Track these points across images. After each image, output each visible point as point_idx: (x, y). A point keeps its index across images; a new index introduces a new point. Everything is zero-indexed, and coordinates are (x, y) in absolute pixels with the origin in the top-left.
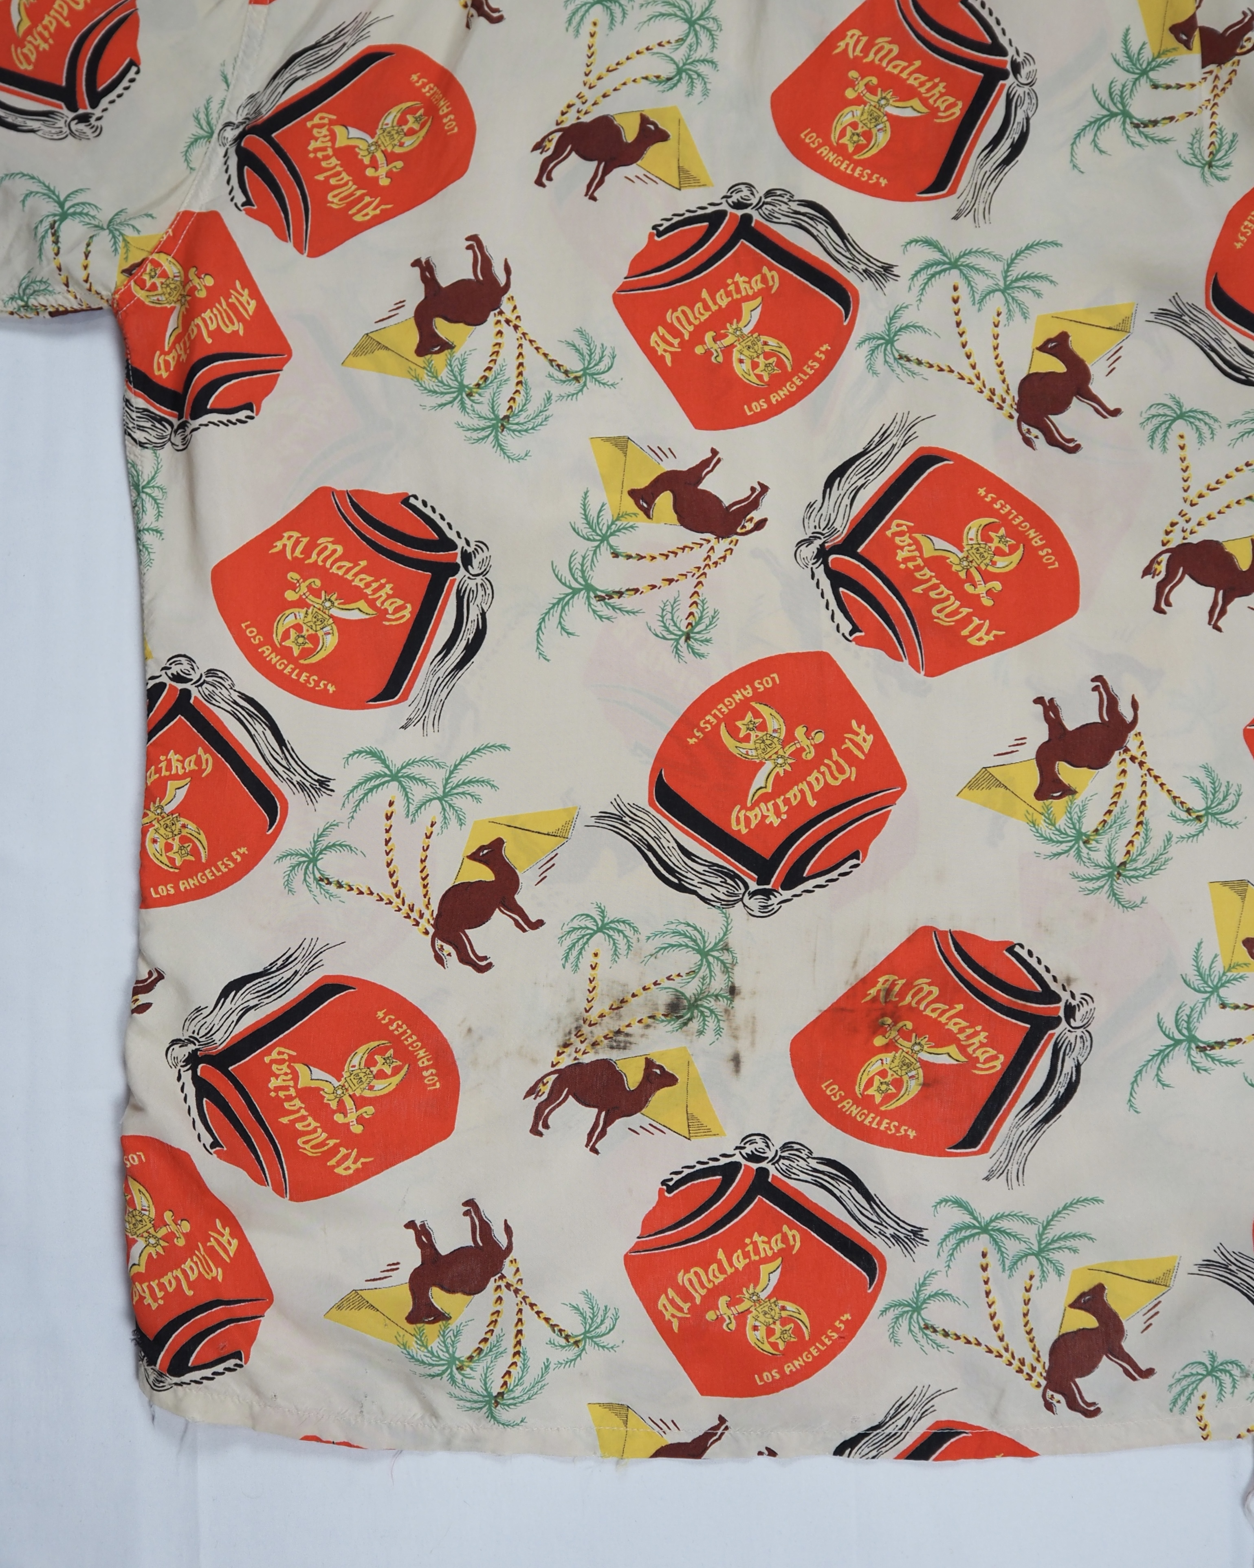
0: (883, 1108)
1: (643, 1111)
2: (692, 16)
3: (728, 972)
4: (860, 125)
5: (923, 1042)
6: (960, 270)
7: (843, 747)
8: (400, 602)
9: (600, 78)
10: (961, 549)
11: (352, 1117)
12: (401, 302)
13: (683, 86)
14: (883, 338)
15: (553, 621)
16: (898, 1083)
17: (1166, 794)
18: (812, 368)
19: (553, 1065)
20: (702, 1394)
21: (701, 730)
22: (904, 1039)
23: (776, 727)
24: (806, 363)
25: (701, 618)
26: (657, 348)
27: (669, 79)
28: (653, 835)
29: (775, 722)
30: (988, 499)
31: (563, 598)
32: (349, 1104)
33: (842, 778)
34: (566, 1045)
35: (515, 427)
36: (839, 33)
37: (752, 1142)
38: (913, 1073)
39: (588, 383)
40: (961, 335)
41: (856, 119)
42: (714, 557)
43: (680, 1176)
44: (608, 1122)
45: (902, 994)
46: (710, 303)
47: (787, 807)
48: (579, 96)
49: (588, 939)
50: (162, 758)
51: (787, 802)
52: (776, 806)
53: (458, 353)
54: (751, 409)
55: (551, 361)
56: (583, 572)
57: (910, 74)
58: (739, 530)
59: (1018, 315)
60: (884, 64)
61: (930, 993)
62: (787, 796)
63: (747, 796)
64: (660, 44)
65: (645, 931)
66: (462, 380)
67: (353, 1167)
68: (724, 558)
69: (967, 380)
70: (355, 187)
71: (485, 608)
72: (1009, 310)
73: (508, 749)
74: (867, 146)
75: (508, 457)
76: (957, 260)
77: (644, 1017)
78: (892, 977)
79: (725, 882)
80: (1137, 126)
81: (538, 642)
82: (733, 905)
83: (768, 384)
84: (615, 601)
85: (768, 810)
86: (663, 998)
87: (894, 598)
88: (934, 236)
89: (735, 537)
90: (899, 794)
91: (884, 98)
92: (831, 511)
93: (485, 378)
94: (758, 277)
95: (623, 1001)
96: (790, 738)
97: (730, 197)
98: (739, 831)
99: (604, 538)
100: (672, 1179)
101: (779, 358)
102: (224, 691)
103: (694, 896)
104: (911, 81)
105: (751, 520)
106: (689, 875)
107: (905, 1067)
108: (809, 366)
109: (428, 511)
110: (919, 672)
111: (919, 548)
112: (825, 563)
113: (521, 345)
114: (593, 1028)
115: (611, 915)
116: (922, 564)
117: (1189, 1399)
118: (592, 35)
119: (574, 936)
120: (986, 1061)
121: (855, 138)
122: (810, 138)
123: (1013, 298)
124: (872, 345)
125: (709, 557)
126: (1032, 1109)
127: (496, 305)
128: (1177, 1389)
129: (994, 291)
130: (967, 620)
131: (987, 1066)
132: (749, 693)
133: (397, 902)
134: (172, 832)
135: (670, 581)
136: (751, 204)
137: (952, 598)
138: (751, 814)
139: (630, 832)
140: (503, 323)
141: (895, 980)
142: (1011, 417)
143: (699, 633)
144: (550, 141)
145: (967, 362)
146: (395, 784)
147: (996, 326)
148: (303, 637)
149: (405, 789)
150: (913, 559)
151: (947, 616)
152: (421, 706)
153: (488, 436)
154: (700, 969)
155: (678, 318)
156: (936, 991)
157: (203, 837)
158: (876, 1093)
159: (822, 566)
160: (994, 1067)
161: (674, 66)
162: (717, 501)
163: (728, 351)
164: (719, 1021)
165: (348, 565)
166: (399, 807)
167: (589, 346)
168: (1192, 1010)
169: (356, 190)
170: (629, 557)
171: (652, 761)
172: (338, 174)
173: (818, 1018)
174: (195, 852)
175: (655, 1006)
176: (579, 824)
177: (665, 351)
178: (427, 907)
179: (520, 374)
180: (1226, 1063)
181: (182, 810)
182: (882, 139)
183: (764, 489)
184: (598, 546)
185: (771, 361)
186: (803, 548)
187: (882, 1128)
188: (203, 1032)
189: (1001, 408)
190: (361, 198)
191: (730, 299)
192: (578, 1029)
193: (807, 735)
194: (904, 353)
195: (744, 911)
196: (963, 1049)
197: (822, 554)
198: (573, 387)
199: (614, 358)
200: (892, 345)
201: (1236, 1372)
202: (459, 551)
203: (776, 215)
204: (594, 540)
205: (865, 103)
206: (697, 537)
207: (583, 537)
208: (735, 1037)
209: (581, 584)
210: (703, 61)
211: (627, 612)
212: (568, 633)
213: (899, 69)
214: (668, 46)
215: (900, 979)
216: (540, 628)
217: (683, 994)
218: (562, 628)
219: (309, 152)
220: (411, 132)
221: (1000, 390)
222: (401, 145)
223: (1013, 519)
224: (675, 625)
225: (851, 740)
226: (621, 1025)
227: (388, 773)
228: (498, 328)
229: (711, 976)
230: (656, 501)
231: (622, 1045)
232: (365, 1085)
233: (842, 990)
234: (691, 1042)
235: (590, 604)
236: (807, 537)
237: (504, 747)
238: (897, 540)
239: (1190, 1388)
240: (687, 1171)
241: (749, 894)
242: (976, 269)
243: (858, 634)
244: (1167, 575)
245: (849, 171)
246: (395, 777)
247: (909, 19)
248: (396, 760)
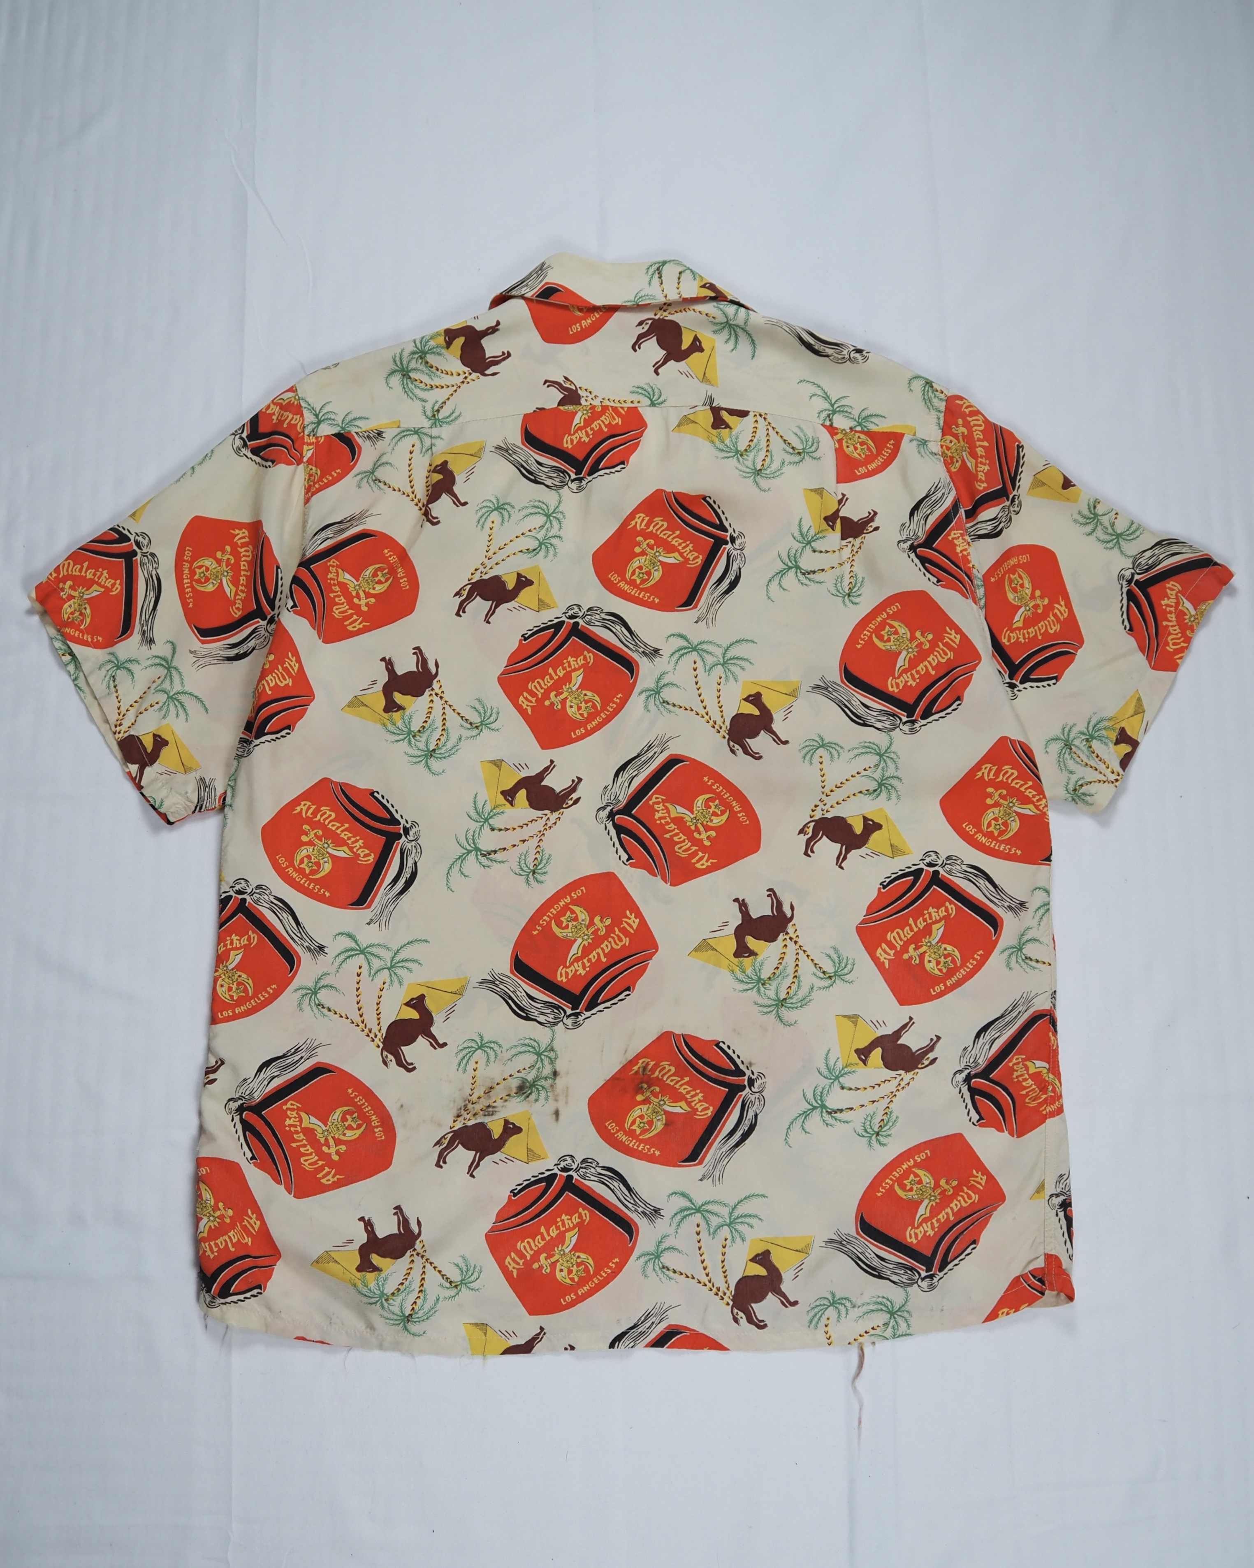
0: (641, 1137)
1: (502, 1150)
2: (548, 513)
3: (553, 1064)
4: (644, 567)
5: (665, 1099)
6: (698, 652)
7: (622, 927)
8: (367, 851)
9: (495, 554)
10: (693, 813)
11: (333, 1150)
12: (374, 681)
13: (542, 553)
14: (654, 691)
15: (456, 869)
16: (650, 1122)
17: (811, 961)
18: (612, 707)
20: (530, 1314)
21: (540, 925)
22: (654, 1097)
23: (584, 918)
24: (608, 705)
25: (541, 860)
26: (523, 705)
27: (534, 551)
28: (513, 991)
29: (583, 916)
30: (709, 784)
31: (462, 856)
32: (331, 1142)
33: (621, 944)
34: (459, 1116)
35: (439, 755)
36: (632, 516)
37: (564, 1160)
38: (660, 1117)
39: (483, 730)
40: (698, 689)
41: (642, 564)
42: (549, 824)
43: (521, 1187)
44: (481, 1159)
45: (653, 1071)
46: (553, 675)
47: (589, 964)
48: (482, 564)
49: (473, 1054)
50: (228, 938)
51: (589, 960)
54: (575, 734)
55: (462, 717)
56: (473, 840)
57: (673, 539)
58: (564, 806)
59: (732, 679)
60: (658, 533)
61: (670, 1070)
62: (590, 957)
63: (567, 960)
64: (530, 531)
65: (505, 1046)
66: (410, 728)
67: (332, 1180)
68: (555, 824)
69: (700, 716)
71: (417, 860)
72: (727, 676)
73: (429, 942)
74: (648, 579)
75: (433, 773)
76: (697, 646)
77: (504, 1095)
78: (647, 1060)
79: (553, 1012)
80: (804, 574)
81: (447, 881)
82: (557, 1024)
83: (586, 718)
84: (492, 856)
85: (579, 966)
86: (515, 1083)
87: (653, 840)
88: (684, 632)
90: (654, 953)
91: (658, 551)
92: (617, 790)
93: (423, 727)
94: (582, 657)
95: (492, 1088)
96: (591, 924)
97: (568, 613)
98: (562, 980)
99: (486, 820)
100: (516, 1188)
101: (593, 703)
102: (266, 897)
103: (535, 1023)
104: (673, 542)
105: (571, 799)
106: (532, 1010)
107: (654, 1113)
108: (610, 707)
109: (384, 801)
110: (666, 883)
111: (668, 812)
112: (613, 820)
113: (444, 708)
114: (474, 1105)
115: (486, 1039)
116: (670, 821)
117: (819, 1320)
118: (491, 529)
119: (464, 1052)
120: (702, 1110)
121: (641, 575)
122: (614, 577)
123: (729, 669)
124: (647, 694)
125: (546, 824)
126: (728, 1139)
127: (429, 685)
128: (813, 1313)
129: (717, 665)
130: (695, 854)
131: (703, 1113)
132: (569, 900)
133: (362, 1025)
134: (232, 980)
135: (524, 841)
136: (579, 616)
137: (687, 841)
138: (568, 970)
139: (500, 990)
140: (434, 695)
141: (649, 1062)
143: (540, 869)
144: (465, 590)
145: (701, 705)
146: (362, 956)
147: (719, 684)
148: (312, 863)
149: (368, 960)
150: (665, 818)
151: (683, 851)
152: (378, 912)
153: (422, 761)
154: (536, 1064)
155: (535, 686)
156: (673, 1069)
157: (250, 982)
158: (637, 1127)
159: (611, 822)
160: (707, 1114)
161: (538, 542)
162: (553, 790)
163: (563, 702)
164: (547, 1093)
165: (338, 825)
166: (365, 970)
167: (484, 708)
168: (823, 1089)
170: (500, 830)
171: (512, 946)
173: (604, 1084)
174: (245, 991)
175: (510, 1088)
176: (469, 987)
177: (527, 706)
179: (444, 724)
180: (844, 1122)
181: (238, 967)
182: (657, 576)
183: (580, 780)
184: (483, 825)
185: (588, 705)
186: (600, 812)
187: (640, 1149)
188: (247, 1093)
189: (719, 732)
190: (351, 616)
191: (565, 672)
192: (466, 1106)
193: (601, 921)
194: (665, 700)
195: (563, 1026)
196: (689, 1104)
197: (611, 815)
198: (474, 732)
199: (498, 714)
200: (659, 695)
201: (848, 1304)
202: (401, 826)
204: (481, 822)
205: (647, 554)
207: (474, 820)
208: (556, 1102)
209: (472, 847)
210: (554, 537)
211: (499, 862)
212: (465, 876)
213: (667, 535)
214: (534, 531)
216: (448, 873)
217: (526, 1080)
218: (462, 873)
220: (380, 582)
221: (719, 722)
222: (374, 589)
223: (724, 795)
224: (526, 865)
225: (627, 922)
226: (491, 1101)
227: (358, 948)
229: (543, 1067)
230: (517, 796)
231: (491, 1113)
232: (341, 1132)
233: (617, 1068)
234: (531, 1107)
235: (477, 859)
236: (603, 806)
237: (426, 941)
238: (656, 806)
239: (820, 1313)
240: (525, 1183)
241: (566, 1016)
242: (707, 652)
243: (631, 861)
244: (812, 835)
245: (636, 595)
246: (362, 952)
247: (672, 506)
248: (364, 943)
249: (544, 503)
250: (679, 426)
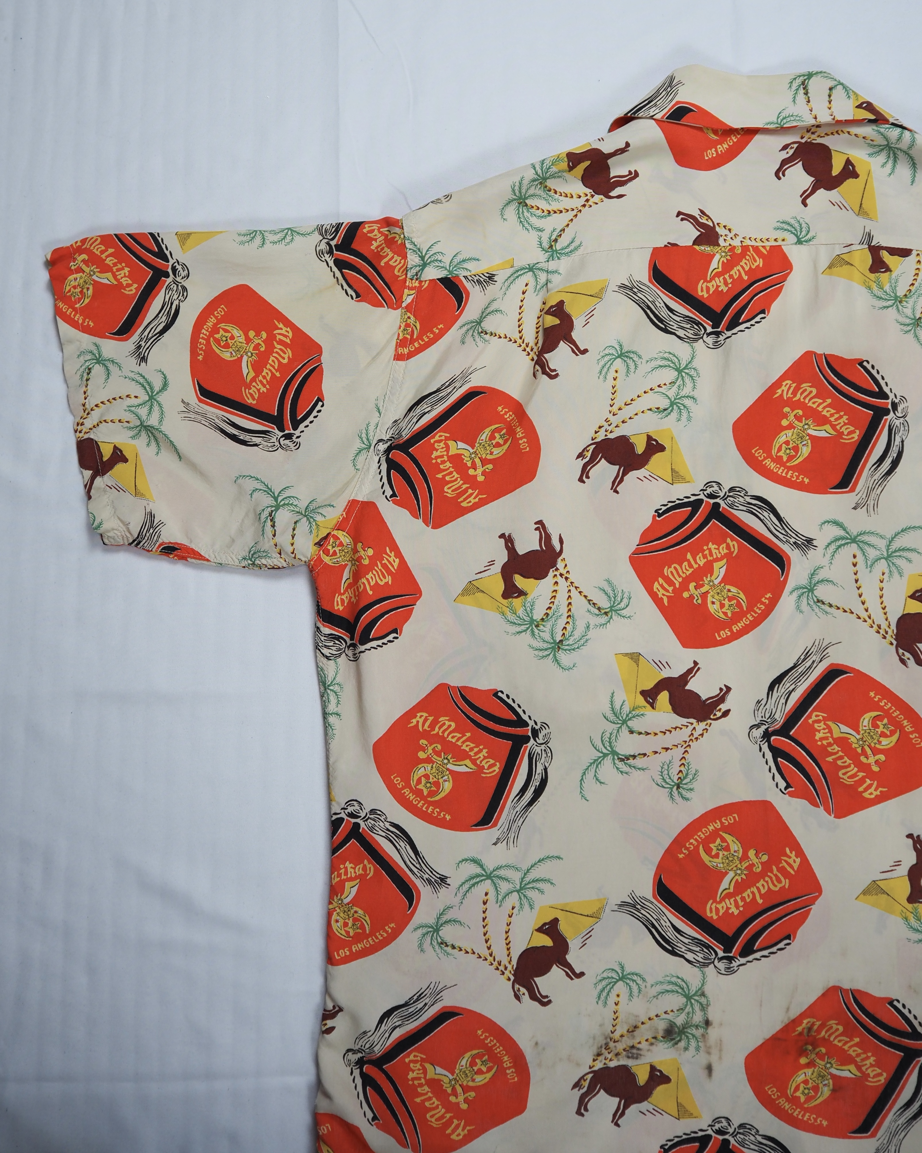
0: (806, 1106)
1: (649, 1100)
2: (680, 367)
3: (704, 1010)
4: (791, 442)
5: (832, 1062)
6: (858, 544)
7: (780, 866)
8: (492, 761)
9: (620, 409)
10: (858, 733)
11: (461, 1099)
12: (492, 561)
13: (674, 415)
14: (807, 588)
15: (590, 774)
16: (816, 1089)
18: (760, 609)
19: (590, 1068)
22: (820, 1059)
23: (736, 849)
24: (756, 605)
25: (687, 775)
26: (658, 593)
27: (665, 410)
28: (655, 917)
29: (735, 846)
30: (876, 699)
31: (597, 760)
32: (459, 1090)
33: (779, 886)
34: (599, 1055)
35: (566, 647)
36: (778, 384)
37: (719, 1122)
38: (826, 1082)
39: (613, 617)
40: (858, 588)
41: (788, 439)
42: (696, 735)
43: (672, 1143)
44: (626, 1107)
45: (819, 1031)
46: (693, 562)
47: (743, 903)
48: (606, 420)
49: (613, 985)
50: (342, 866)
51: (743, 899)
52: (736, 902)
53: (529, 598)
54: (720, 636)
55: (589, 601)
56: (610, 743)
57: (824, 408)
58: (712, 717)
59: (896, 575)
60: (807, 401)
61: (837, 1030)
62: (744, 895)
63: (717, 894)
64: (659, 386)
65: (650, 981)
66: (532, 616)
67: (462, 1134)
68: (702, 735)
69: (862, 619)
70: (461, 482)
71: (547, 765)
72: (890, 571)
73: (562, 859)
74: (795, 456)
75: (562, 668)
76: (856, 537)
77: (650, 1037)
78: (812, 1020)
79: (703, 950)
81: (581, 788)
82: (708, 966)
83: (731, 618)
84: (631, 761)
85: (731, 904)
86: (661, 1026)
87: (814, 764)
88: (841, 520)
89: (709, 721)
90: (817, 898)
91: (807, 424)
92: (772, 707)
93: (547, 614)
94: (724, 545)
95: (636, 1027)
96: (745, 857)
97: (706, 490)
98: (712, 917)
99: (624, 722)
100: (667, 1145)
101: (738, 601)
102: (381, 824)
103: (682, 959)
104: (824, 413)
105: (720, 710)
106: (679, 945)
107: (820, 1078)
108: (758, 608)
109: (510, 701)
110: (830, 815)
111: (831, 731)
112: (769, 741)
113: (570, 591)
114: (616, 1044)
115: (628, 970)
116: (832, 742)
118: (615, 379)
119: (604, 983)
120: (874, 1077)
121: (788, 451)
122: (758, 453)
123: (893, 563)
124: (799, 593)
125: (692, 734)
126: (905, 1110)
127: (553, 565)
129: (880, 559)
130: (862, 781)
131: (875, 1080)
132: (718, 825)
133: (490, 959)
134: (348, 915)
135: (667, 749)
136: (719, 496)
137: (852, 766)
138: (719, 906)
139: (641, 915)
140: (558, 576)
141: (814, 1022)
142: (892, 644)
143: (685, 784)
144: (588, 451)
145: (862, 607)
146: (489, 882)
147: (882, 582)
148: (430, 783)
149: (495, 885)
150: (826, 738)
151: (849, 777)
152: (505, 830)
153: (549, 655)
154: (685, 1008)
155: (671, 572)
156: (841, 1028)
157: (367, 918)
158: (801, 1096)
159: (767, 743)
160: (880, 1081)
161: (669, 401)
162: (698, 696)
163: (704, 595)
164: (698, 1042)
165: (459, 735)
166: (492, 897)
167: (614, 591)
169: (463, 484)
170: (640, 733)
171: (655, 869)
172: (451, 473)
173: (763, 1044)
174: (362, 927)
175: (657, 1031)
176: (608, 910)
177: (663, 595)
178: (510, 963)
179: (570, 610)
181: (354, 902)
182: (805, 451)
183: (729, 689)
184: (621, 727)
185: (732, 603)
186: (754, 730)
187: (805, 1119)
188: (367, 1046)
189: (885, 638)
190: (466, 490)
191: (706, 560)
192: (607, 1044)
193: (757, 855)
194: (820, 599)
195: (715, 970)
196: (859, 1068)
197: (767, 735)
198: (604, 619)
199: (630, 599)
200: (813, 593)
202: (530, 728)
203: (736, 504)
204: (618, 723)
205: (794, 428)
206: (684, 721)
207: (611, 722)
208: (709, 1053)
209: (608, 750)
210: (687, 397)
211: (639, 769)
212: (600, 783)
213: (817, 404)
214: (664, 387)
215: (817, 1021)
216: (582, 779)
217: (675, 1024)
218: (597, 779)
219: (433, 459)
220: (498, 445)
221: (884, 626)
222: (491, 453)
223: (893, 713)
224: (670, 778)
225: (786, 861)
226: (635, 1042)
227: (484, 874)
228: (555, 580)
229: (693, 1012)
230: (658, 698)
231: (635, 1056)
232: (469, 1079)
233: (778, 1027)
234: (680, 1055)
235: (614, 764)
236: (756, 723)
237: (559, 858)
238: (816, 725)
240: (676, 1140)
241: (718, 959)
242: (869, 544)
243: (790, 789)
245: (784, 475)
246: (489, 877)
247: (824, 373)
248: (490, 866)
249: (674, 356)
250: (830, 267)
